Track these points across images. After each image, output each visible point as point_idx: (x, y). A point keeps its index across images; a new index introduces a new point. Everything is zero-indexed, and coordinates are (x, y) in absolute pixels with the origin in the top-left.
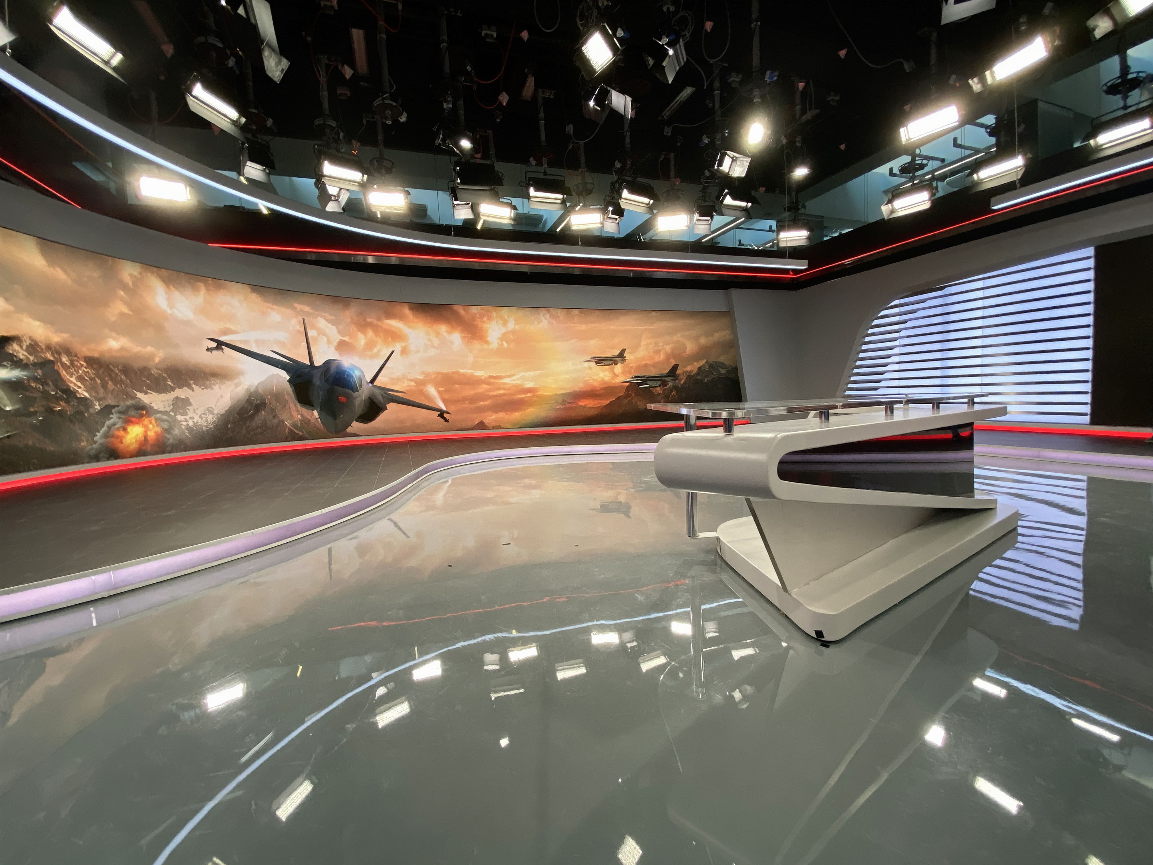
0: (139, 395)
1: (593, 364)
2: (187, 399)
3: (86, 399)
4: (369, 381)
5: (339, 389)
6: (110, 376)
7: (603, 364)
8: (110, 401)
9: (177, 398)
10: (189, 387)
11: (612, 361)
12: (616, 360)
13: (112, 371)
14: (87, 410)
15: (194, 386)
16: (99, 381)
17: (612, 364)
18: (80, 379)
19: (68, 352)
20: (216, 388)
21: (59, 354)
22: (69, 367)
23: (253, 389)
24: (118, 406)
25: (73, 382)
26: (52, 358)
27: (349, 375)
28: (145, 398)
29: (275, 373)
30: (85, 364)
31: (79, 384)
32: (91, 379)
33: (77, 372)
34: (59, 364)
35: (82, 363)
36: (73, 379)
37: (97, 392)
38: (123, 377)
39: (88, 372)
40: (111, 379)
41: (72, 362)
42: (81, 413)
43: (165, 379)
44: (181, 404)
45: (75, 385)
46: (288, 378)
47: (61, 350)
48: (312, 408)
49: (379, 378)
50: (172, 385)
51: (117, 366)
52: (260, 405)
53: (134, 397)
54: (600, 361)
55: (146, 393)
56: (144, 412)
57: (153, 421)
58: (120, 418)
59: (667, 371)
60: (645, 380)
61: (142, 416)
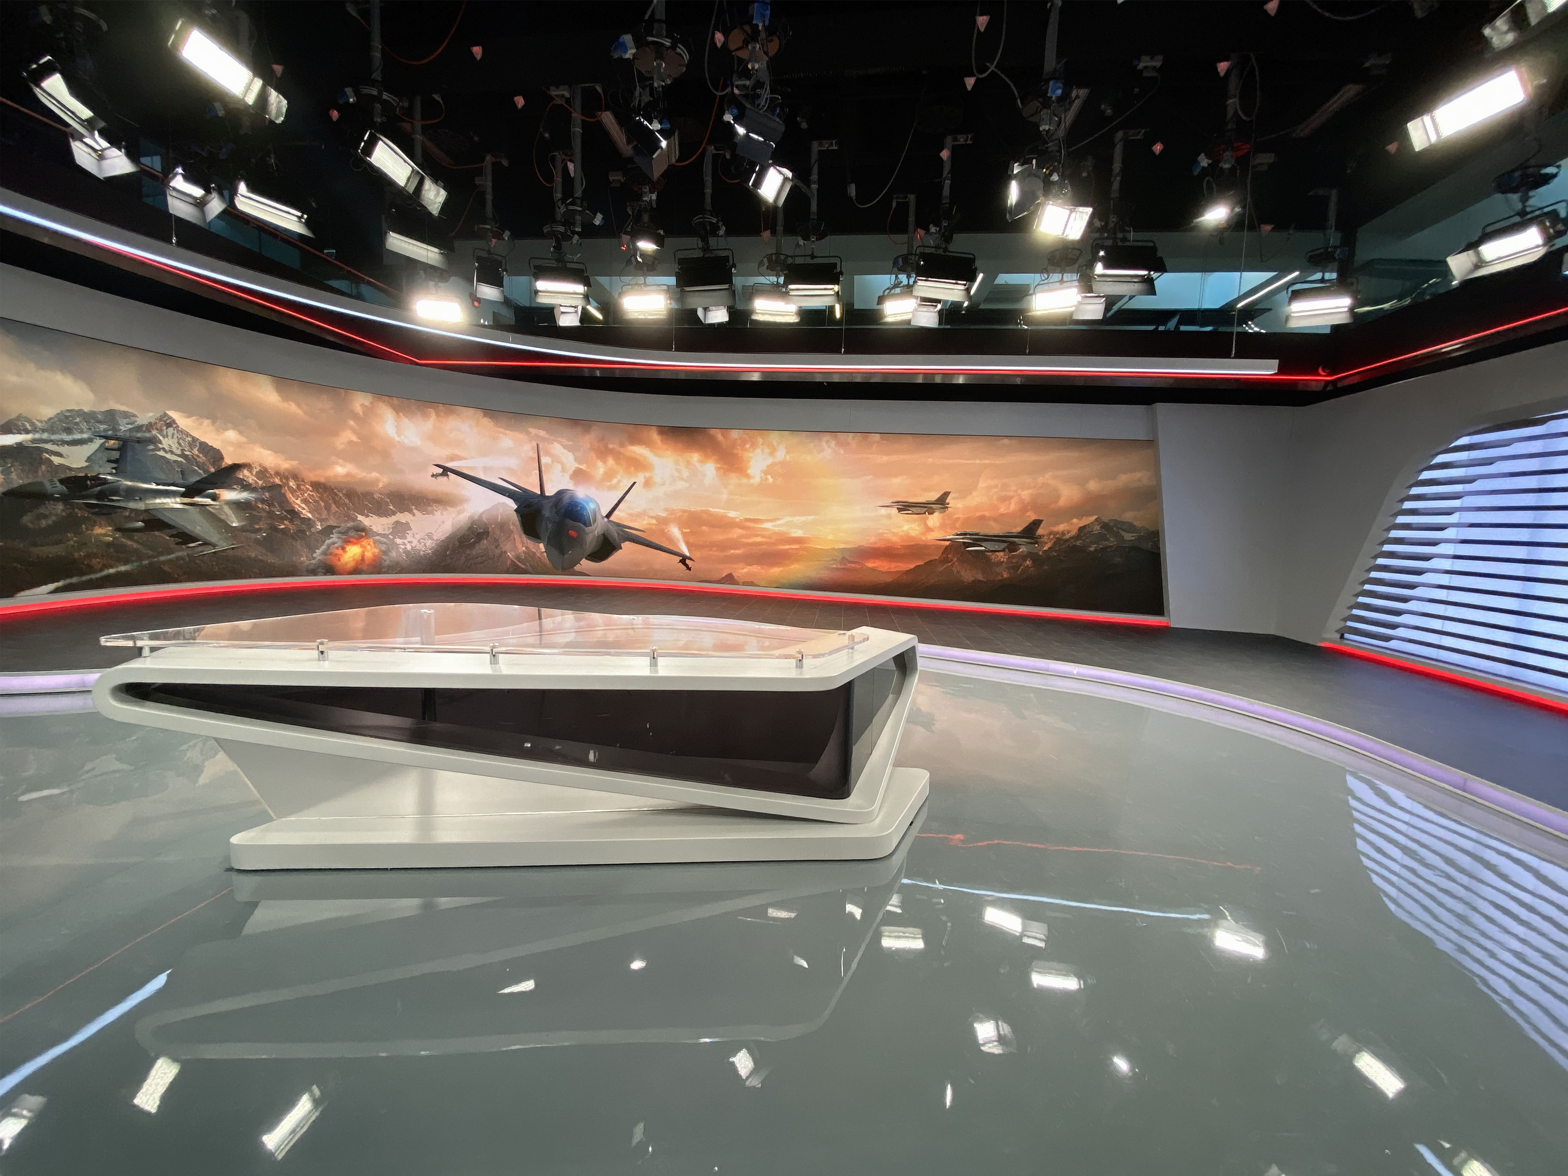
0: (360, 517)
1: (894, 511)
2: (407, 524)
3: (309, 519)
4: (604, 515)
5: (569, 522)
6: (333, 499)
7: (910, 512)
8: (332, 522)
9: (397, 523)
10: (410, 511)
11: (927, 508)
12: (932, 508)
13: (336, 495)
14: (309, 529)
15: (415, 511)
16: (323, 504)
17: (925, 513)
18: (305, 501)
19: (295, 477)
20: (438, 514)
21: (287, 479)
22: (295, 491)
23: (476, 517)
24: (339, 527)
25: (298, 504)
26: (280, 483)
27: (583, 508)
28: (366, 521)
29: (501, 502)
30: (311, 488)
31: (303, 506)
32: (315, 501)
33: (303, 495)
34: (286, 488)
35: (308, 487)
36: (298, 502)
37: (320, 514)
38: (347, 501)
39: (313, 495)
40: (335, 502)
41: (298, 486)
42: (303, 532)
43: (387, 504)
44: (401, 529)
45: (300, 506)
46: (516, 507)
47: (289, 476)
48: (539, 541)
49: (616, 512)
50: (394, 509)
51: (341, 490)
52: (483, 533)
53: (355, 519)
54: (905, 507)
55: (367, 516)
56: (364, 534)
57: (371, 543)
58: (339, 538)
59: (1019, 529)
60: (978, 540)
61: (362, 537)
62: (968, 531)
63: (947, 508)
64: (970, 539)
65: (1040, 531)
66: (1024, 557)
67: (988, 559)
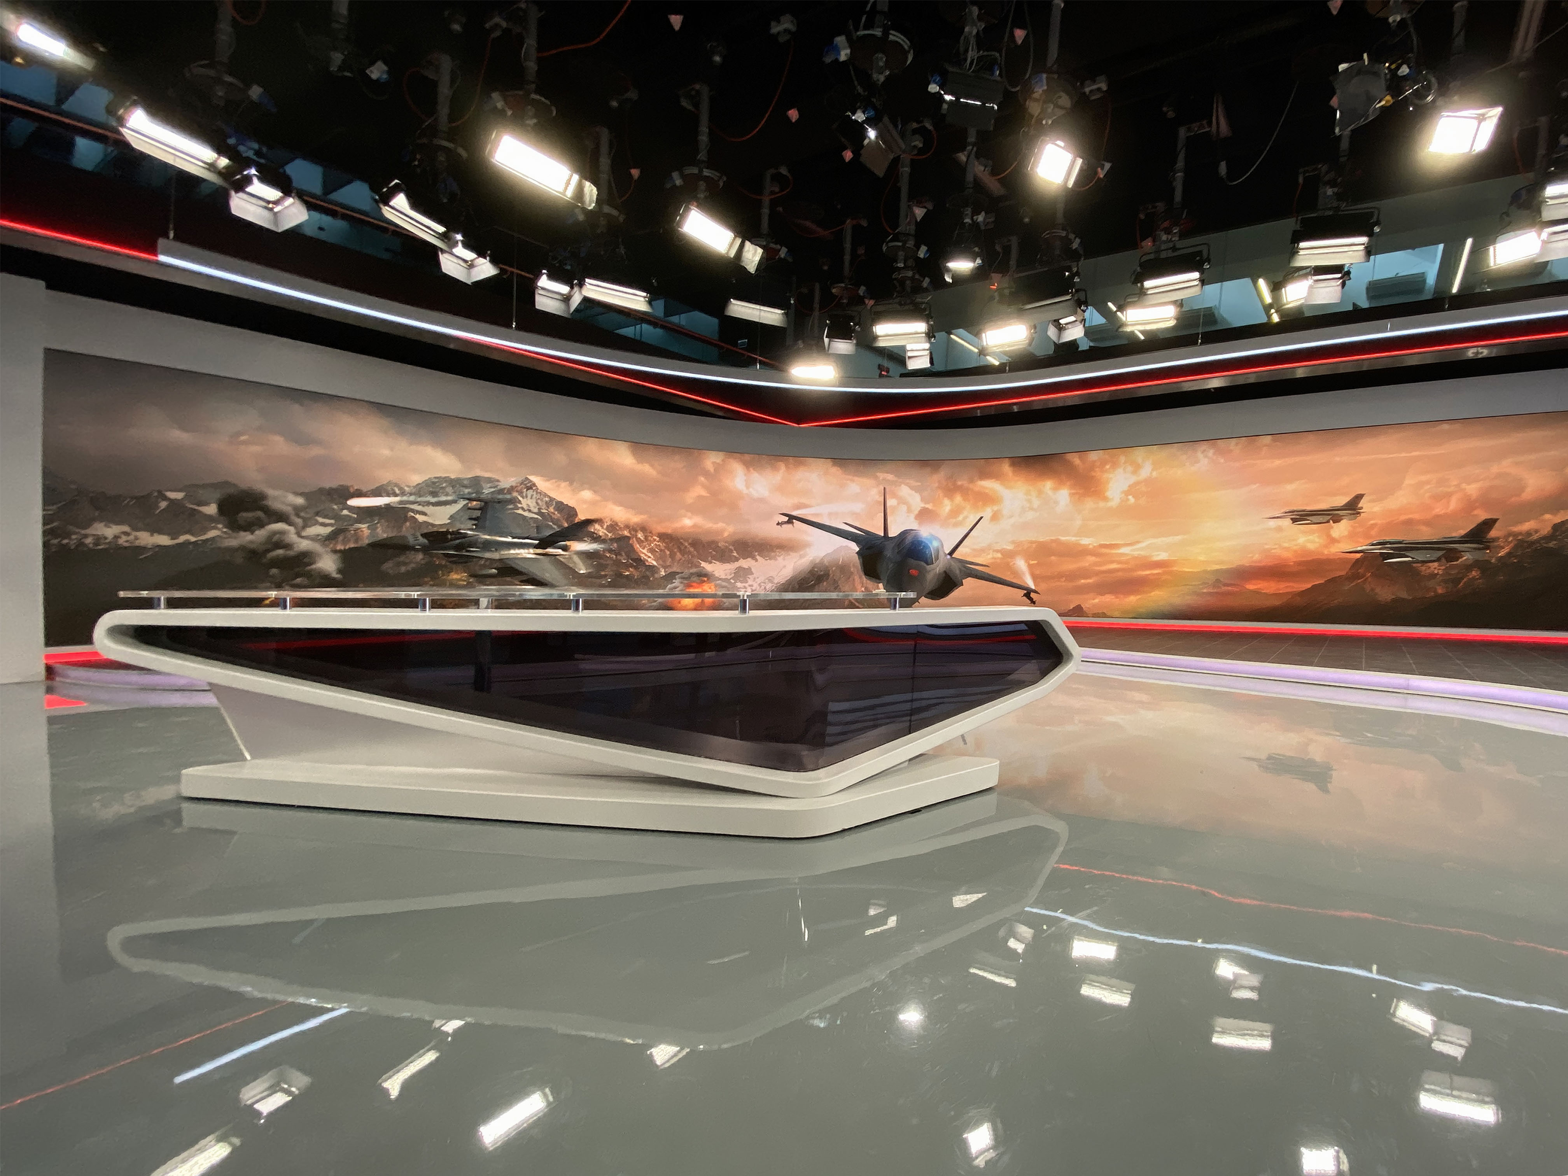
0: (703, 564)
1: (1287, 522)
2: (749, 569)
3: (654, 566)
4: (947, 553)
5: (911, 561)
6: (679, 548)
7: (1309, 522)
8: (675, 569)
9: (740, 568)
10: (754, 557)
11: (1332, 515)
12: (1338, 514)
13: (682, 544)
14: (653, 575)
15: (758, 557)
16: (668, 553)
17: (1328, 522)
18: (652, 551)
19: (644, 529)
20: (780, 559)
21: (636, 531)
22: (642, 541)
23: (815, 562)
24: (682, 573)
25: (645, 553)
26: (629, 535)
27: (926, 547)
28: (708, 567)
29: (843, 545)
30: (658, 539)
31: (650, 555)
32: (661, 550)
33: (650, 545)
34: (634, 539)
35: (655, 538)
36: (645, 551)
37: (664, 561)
38: (692, 549)
39: (659, 545)
40: (680, 550)
41: (646, 538)
42: (647, 578)
43: (731, 551)
44: (743, 573)
45: (646, 555)
46: (857, 549)
47: (637, 528)
48: (879, 581)
49: (960, 549)
50: (737, 556)
51: (685, 540)
52: (824, 574)
53: (699, 566)
54: (1300, 517)
55: (711, 563)
56: (706, 578)
57: (712, 587)
58: (682, 583)
59: (1463, 532)
60: (1402, 548)
61: (704, 581)
62: (1388, 539)
63: (1359, 513)
64: (1391, 549)
65: (1493, 533)
66: (1469, 567)
67: (1417, 573)
